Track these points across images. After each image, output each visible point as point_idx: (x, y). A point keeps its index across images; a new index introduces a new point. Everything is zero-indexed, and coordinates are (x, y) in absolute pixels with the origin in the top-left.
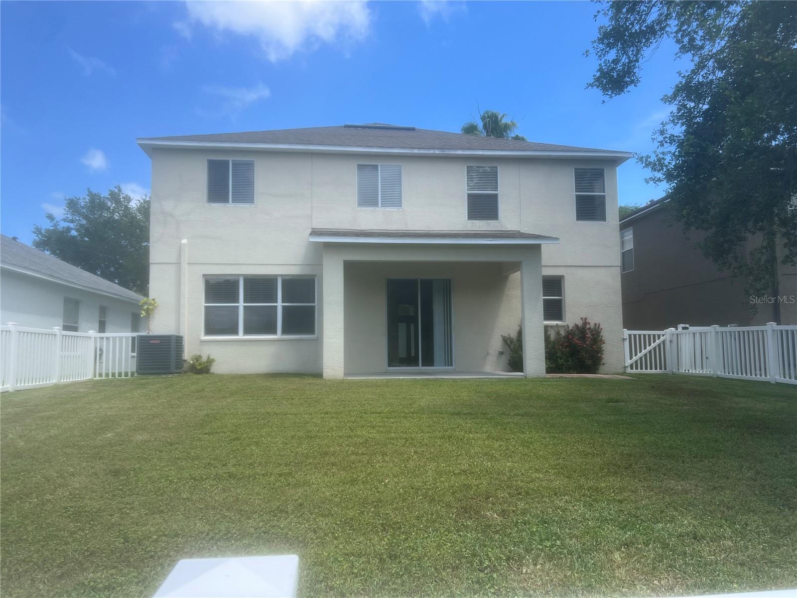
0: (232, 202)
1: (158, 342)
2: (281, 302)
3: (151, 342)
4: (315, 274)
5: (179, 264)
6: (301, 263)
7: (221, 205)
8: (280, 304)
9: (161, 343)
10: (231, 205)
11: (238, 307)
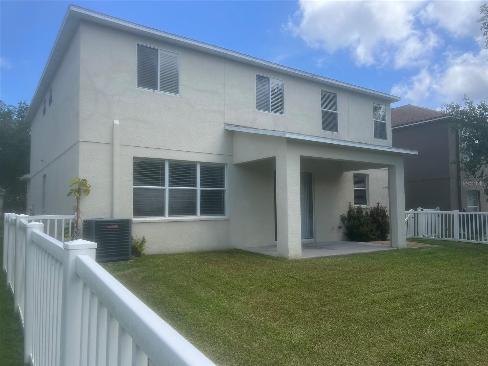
0: (160, 90)
1: (116, 227)
2: (199, 186)
3: (109, 227)
4: (226, 163)
5: (112, 144)
6: (217, 153)
7: (151, 91)
8: (198, 188)
9: (119, 228)
10: (159, 92)
11: (163, 190)
